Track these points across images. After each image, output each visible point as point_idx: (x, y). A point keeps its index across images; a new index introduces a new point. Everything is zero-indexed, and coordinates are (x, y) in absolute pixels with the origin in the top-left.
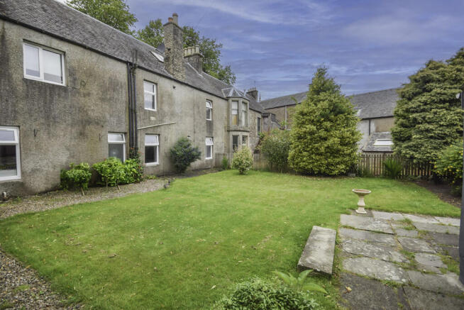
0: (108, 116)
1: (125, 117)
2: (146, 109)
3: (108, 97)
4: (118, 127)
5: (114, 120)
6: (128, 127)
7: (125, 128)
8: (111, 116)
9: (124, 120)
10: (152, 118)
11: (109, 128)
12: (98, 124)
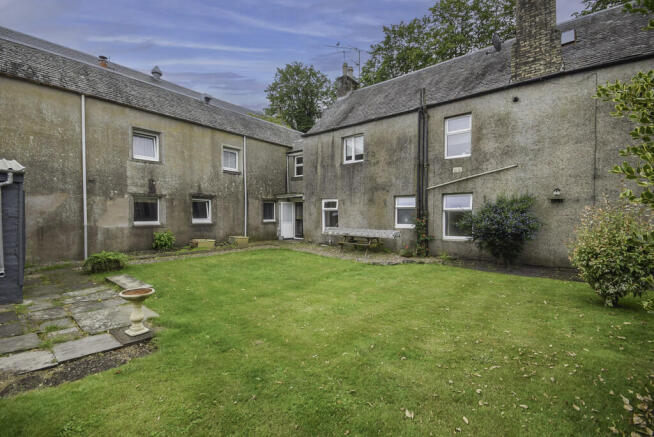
0: (394, 180)
1: (412, 177)
2: (446, 158)
3: (395, 159)
4: (404, 190)
5: (399, 183)
6: (416, 188)
7: (412, 188)
8: (397, 178)
9: (411, 181)
10: (457, 170)
11: (393, 193)
12: (384, 189)
